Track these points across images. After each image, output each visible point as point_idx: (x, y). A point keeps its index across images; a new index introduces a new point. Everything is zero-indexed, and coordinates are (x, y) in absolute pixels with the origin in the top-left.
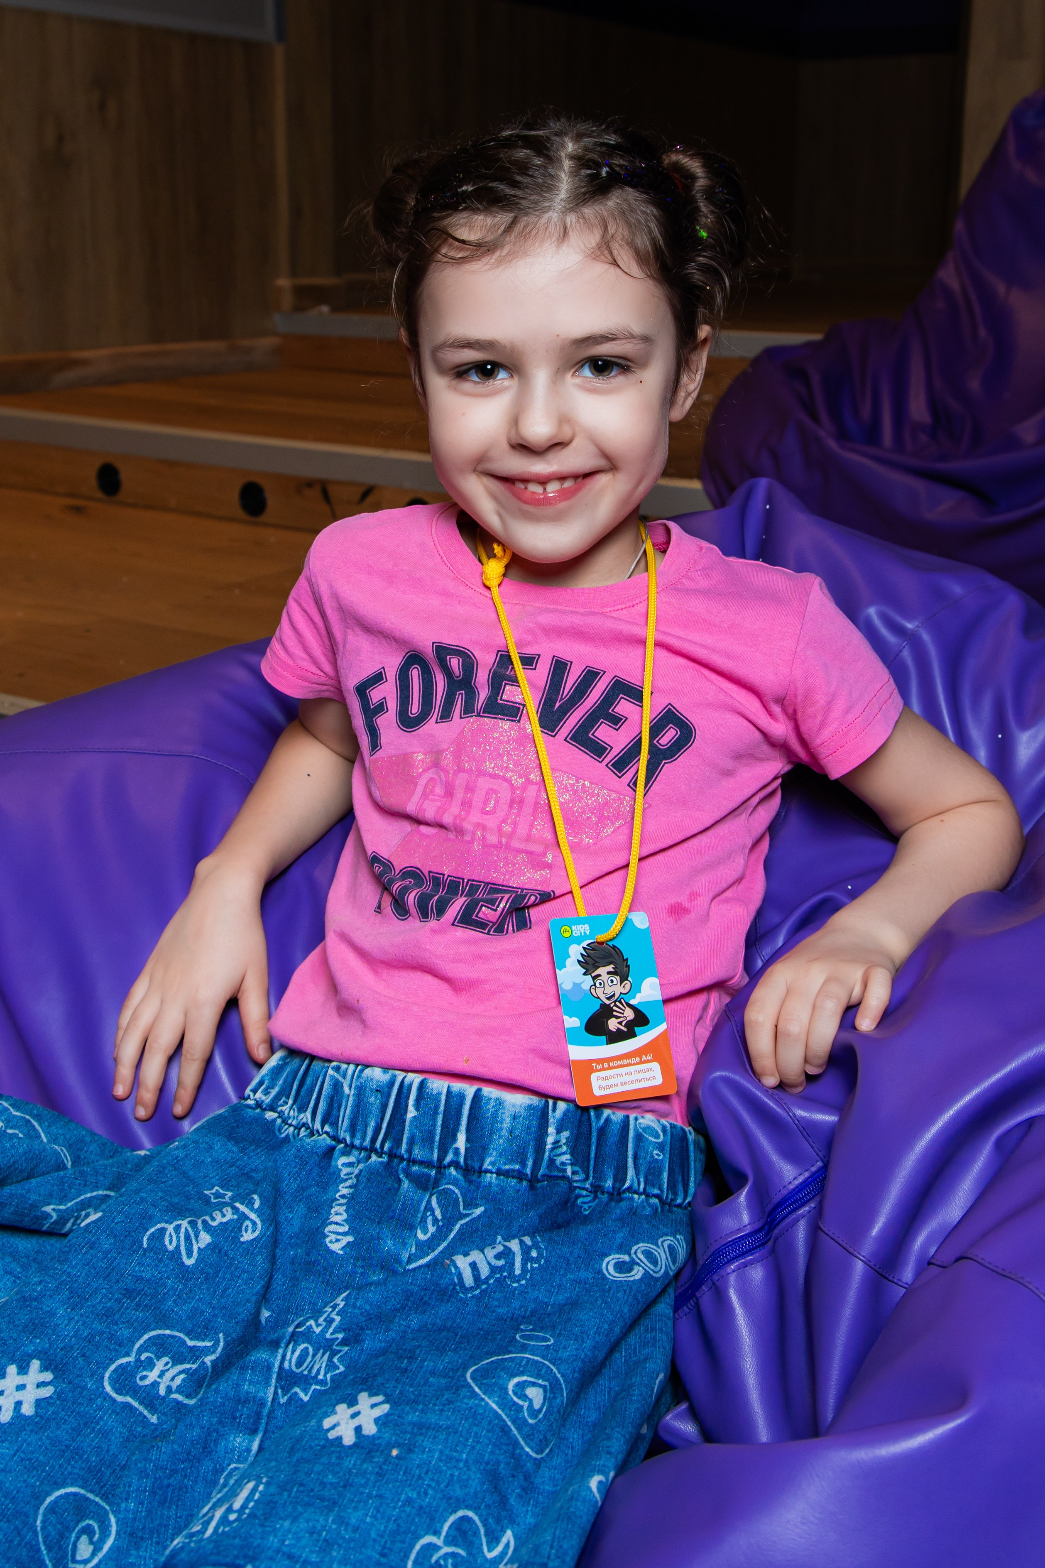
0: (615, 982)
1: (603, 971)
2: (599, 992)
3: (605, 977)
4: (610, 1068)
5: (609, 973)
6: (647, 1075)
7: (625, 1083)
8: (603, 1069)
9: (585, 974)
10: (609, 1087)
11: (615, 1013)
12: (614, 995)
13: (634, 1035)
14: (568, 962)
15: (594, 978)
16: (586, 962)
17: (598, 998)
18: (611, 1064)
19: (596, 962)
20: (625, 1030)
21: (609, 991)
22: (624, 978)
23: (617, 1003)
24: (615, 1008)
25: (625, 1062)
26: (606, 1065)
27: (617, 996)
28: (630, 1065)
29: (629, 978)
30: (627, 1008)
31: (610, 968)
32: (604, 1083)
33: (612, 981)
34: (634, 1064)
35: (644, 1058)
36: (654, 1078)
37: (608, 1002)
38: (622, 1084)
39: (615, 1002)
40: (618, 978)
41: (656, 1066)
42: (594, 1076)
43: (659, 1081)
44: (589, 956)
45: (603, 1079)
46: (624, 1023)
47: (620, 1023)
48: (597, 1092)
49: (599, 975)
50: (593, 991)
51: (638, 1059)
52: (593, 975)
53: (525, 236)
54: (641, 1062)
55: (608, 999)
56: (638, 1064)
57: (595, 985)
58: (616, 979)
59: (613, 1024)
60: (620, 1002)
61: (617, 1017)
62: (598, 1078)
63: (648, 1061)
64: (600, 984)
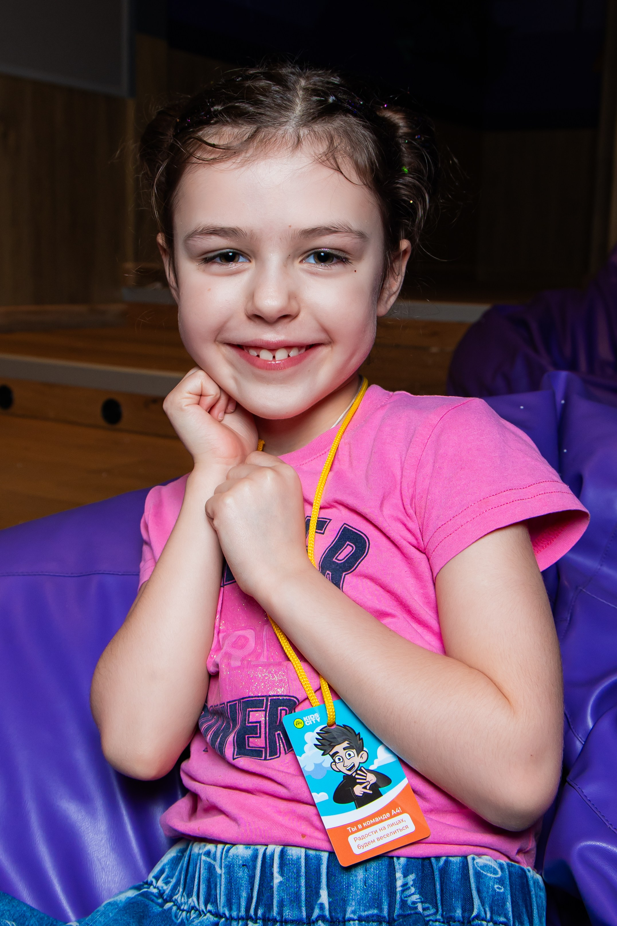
0: (352, 755)
1: (339, 748)
2: (340, 766)
3: (342, 753)
4: (364, 828)
5: (344, 749)
6: (400, 826)
7: (381, 838)
8: (358, 830)
9: (323, 754)
10: (367, 844)
11: (358, 781)
12: (354, 766)
13: (379, 795)
14: (306, 748)
15: (333, 756)
16: (323, 745)
17: (340, 771)
18: (364, 824)
19: (332, 742)
20: (371, 792)
21: (348, 763)
22: (360, 749)
23: (359, 772)
24: (357, 776)
25: (377, 819)
26: (360, 826)
27: (356, 766)
28: (382, 821)
29: (365, 749)
30: (368, 774)
31: (345, 744)
32: (361, 842)
33: (349, 755)
34: (386, 820)
35: (393, 812)
36: (407, 827)
37: (349, 773)
38: (378, 839)
39: (356, 771)
40: (354, 751)
41: (406, 817)
42: (351, 839)
43: (412, 828)
44: (324, 739)
45: (360, 839)
46: (368, 787)
47: (365, 788)
48: (357, 851)
49: (337, 752)
50: (334, 767)
51: (388, 815)
52: (331, 753)
53: (264, 142)
54: (392, 817)
55: (349, 770)
56: (389, 818)
57: (334, 761)
58: (353, 752)
59: (358, 790)
60: (361, 770)
61: (361, 784)
62: (355, 839)
63: (398, 814)
64: (339, 759)
